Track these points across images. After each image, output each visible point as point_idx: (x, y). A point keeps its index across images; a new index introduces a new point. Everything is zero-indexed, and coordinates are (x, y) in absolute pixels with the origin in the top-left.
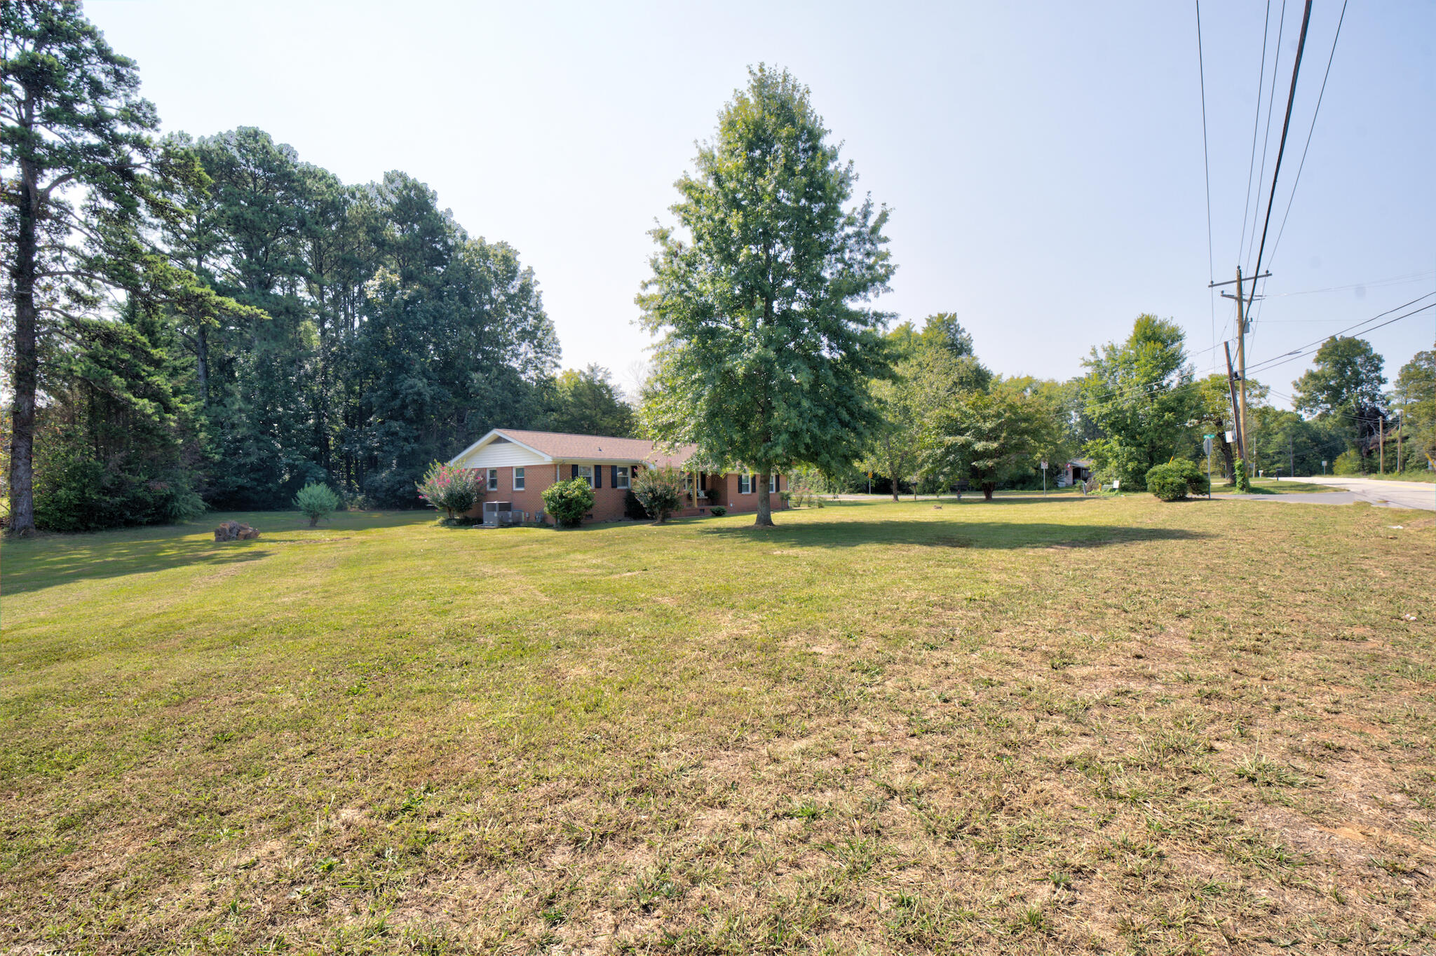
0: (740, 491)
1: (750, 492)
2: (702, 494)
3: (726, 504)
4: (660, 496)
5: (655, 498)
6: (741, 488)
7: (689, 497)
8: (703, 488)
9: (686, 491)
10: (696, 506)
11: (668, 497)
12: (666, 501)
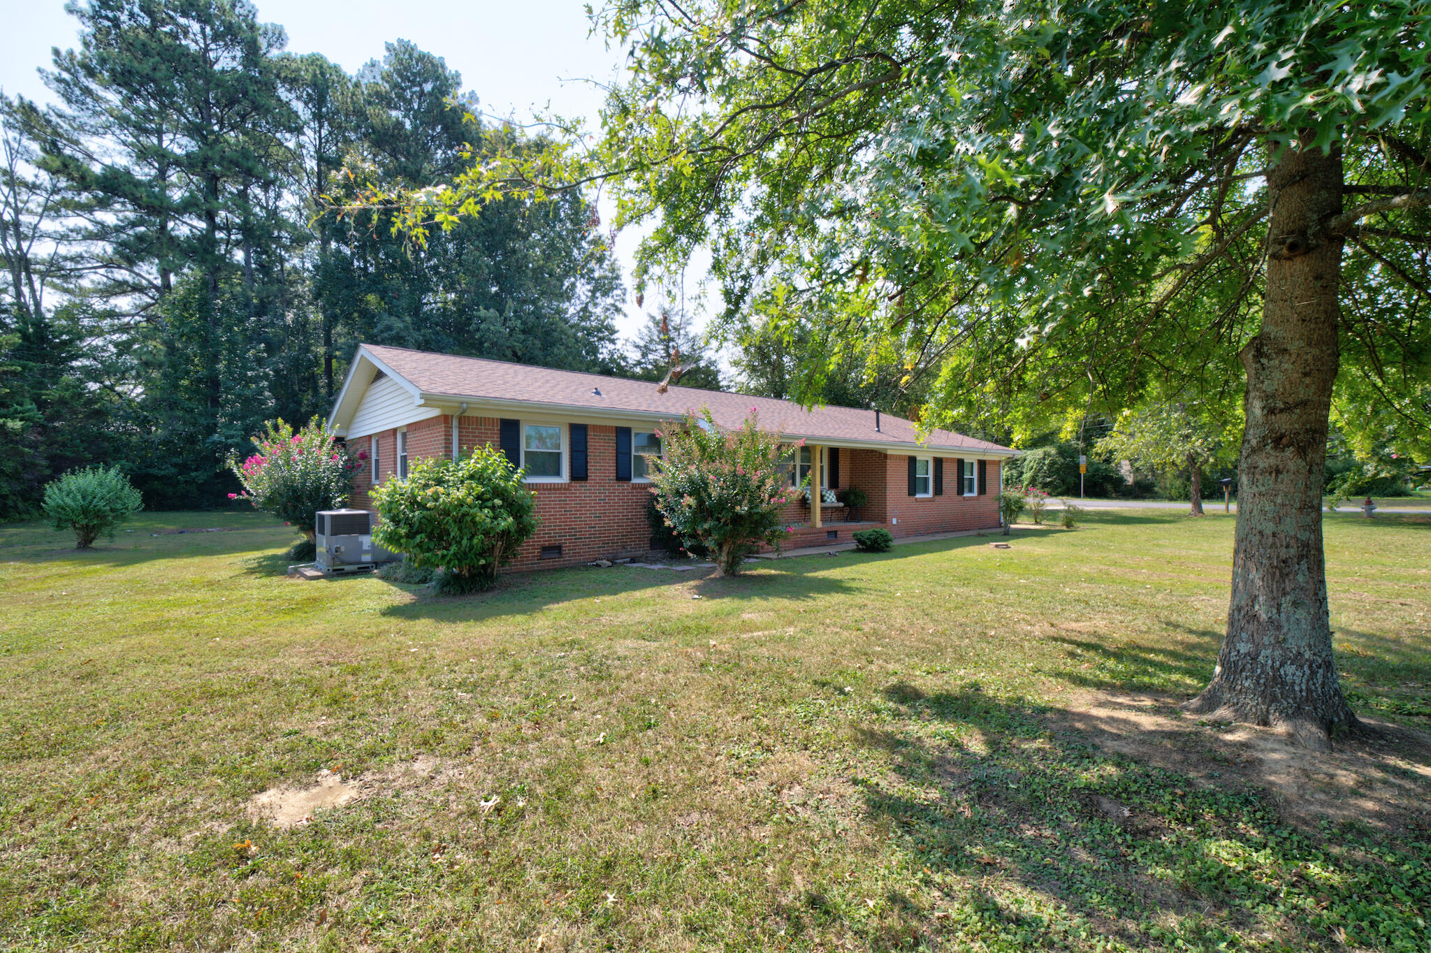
0: (912, 492)
1: (930, 494)
2: (831, 497)
3: (883, 519)
4: (721, 504)
5: (703, 511)
6: (914, 485)
7: (804, 503)
8: (834, 484)
9: (795, 491)
10: (819, 524)
11: (743, 509)
12: (737, 519)
